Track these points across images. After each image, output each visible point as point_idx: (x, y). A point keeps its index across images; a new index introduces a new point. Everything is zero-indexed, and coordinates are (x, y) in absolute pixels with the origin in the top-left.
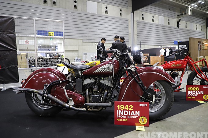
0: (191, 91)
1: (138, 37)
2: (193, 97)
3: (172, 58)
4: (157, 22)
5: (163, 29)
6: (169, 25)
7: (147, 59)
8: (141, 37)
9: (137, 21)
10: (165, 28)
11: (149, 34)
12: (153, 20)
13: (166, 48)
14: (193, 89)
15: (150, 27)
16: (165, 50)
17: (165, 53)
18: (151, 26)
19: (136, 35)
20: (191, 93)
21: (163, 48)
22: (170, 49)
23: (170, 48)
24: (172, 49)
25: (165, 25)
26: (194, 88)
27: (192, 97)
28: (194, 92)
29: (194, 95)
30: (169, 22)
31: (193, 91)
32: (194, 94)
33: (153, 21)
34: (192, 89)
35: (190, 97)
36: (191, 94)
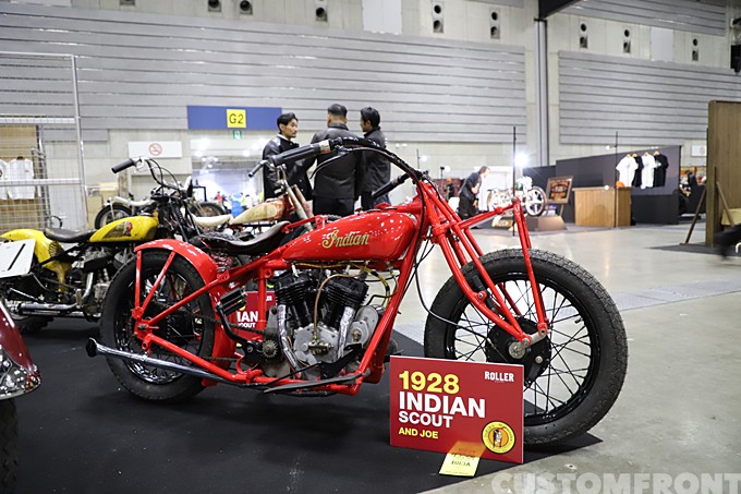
0: (415, 393)
1: (564, 114)
2: (426, 428)
3: (666, 193)
4: (641, 52)
5: (668, 81)
6: (694, 63)
7: (566, 200)
8: (575, 114)
9: (559, 53)
10: (678, 74)
11: (611, 100)
12: (625, 45)
13: (643, 152)
14: (428, 383)
15: (615, 76)
16: (639, 160)
17: (638, 173)
18: (620, 68)
19: (557, 108)
20: (419, 408)
21: (631, 154)
22: (656, 158)
23: (657, 153)
24: (665, 158)
25: (676, 62)
26: (430, 378)
27: (420, 427)
28: (433, 403)
29: (432, 420)
30: (696, 48)
31: (428, 397)
32: (430, 414)
33: (628, 51)
34: (423, 382)
35: (409, 425)
36: (414, 409)
